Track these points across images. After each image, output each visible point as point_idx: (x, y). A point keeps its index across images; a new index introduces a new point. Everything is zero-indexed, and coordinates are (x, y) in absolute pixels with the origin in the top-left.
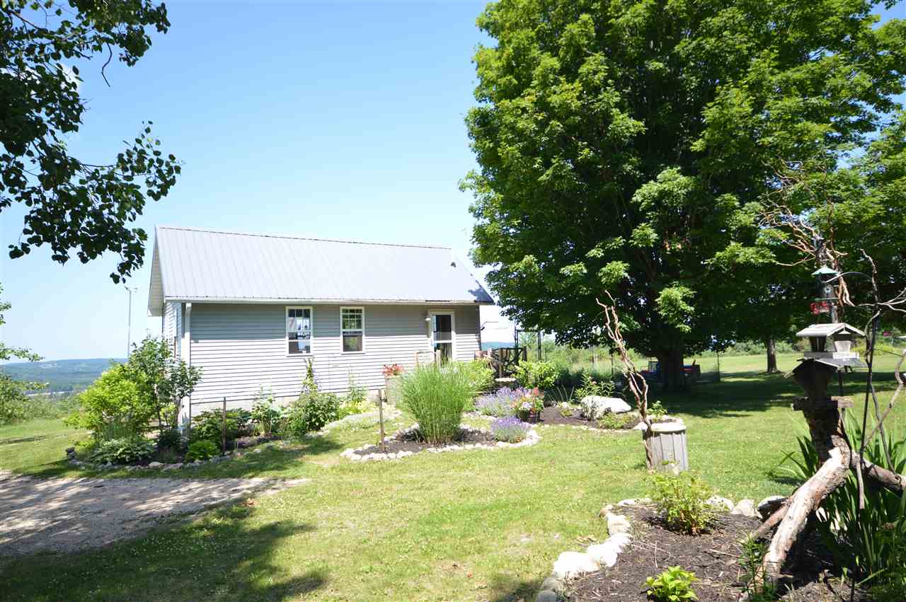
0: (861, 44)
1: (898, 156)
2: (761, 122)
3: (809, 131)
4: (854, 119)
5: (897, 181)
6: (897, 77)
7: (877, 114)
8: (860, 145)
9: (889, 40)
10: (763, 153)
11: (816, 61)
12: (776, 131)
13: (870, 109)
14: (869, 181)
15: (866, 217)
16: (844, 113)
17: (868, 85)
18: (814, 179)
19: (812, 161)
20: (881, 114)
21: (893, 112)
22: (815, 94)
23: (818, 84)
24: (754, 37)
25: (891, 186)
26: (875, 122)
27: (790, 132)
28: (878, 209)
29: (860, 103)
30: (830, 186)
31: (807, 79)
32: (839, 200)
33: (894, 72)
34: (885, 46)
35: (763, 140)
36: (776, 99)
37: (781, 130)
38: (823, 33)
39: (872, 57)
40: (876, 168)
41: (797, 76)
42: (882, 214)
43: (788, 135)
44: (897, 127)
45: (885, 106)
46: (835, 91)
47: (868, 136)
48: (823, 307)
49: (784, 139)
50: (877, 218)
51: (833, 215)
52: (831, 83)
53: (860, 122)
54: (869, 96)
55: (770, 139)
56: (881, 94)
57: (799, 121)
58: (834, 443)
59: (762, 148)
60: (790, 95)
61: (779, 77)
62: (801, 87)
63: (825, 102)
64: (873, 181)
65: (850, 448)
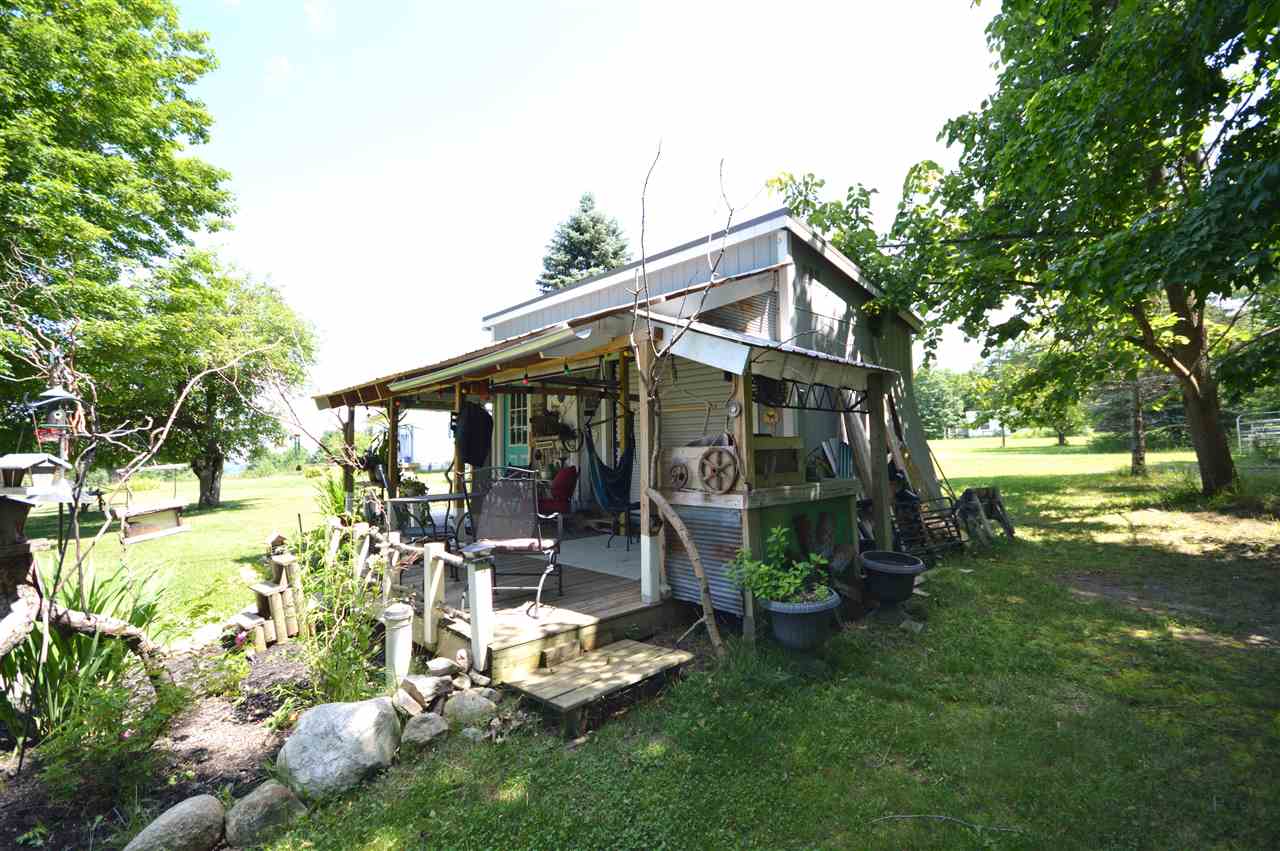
0: (160, 164)
1: (182, 290)
2: (18, 193)
3: (82, 230)
4: (144, 237)
5: (177, 315)
6: (192, 214)
7: (169, 241)
8: (146, 266)
9: (187, 175)
10: (15, 232)
11: (106, 156)
12: (37, 212)
13: (162, 233)
14: (149, 306)
15: (139, 343)
16: (134, 226)
17: (160, 208)
18: (81, 285)
19: (82, 263)
20: (173, 243)
21: (186, 246)
22: (99, 191)
23: (105, 182)
24: (28, 86)
25: (169, 318)
26: (166, 249)
27: (57, 222)
28: (154, 338)
29: (152, 223)
30: (102, 300)
31: (90, 170)
32: (110, 317)
33: (190, 207)
34: (184, 179)
35: (16, 216)
36: (45, 175)
37: (45, 214)
38: (117, 130)
39: (170, 183)
40: (157, 294)
41: (78, 161)
42: (157, 343)
43: (53, 224)
44: (185, 262)
45: (178, 236)
46: (123, 200)
47: (156, 260)
48: (52, 435)
49: (48, 226)
50: (151, 347)
51: (100, 333)
52: (119, 187)
53: (150, 243)
54: (161, 219)
55: (27, 220)
56: (176, 224)
57: (73, 214)
58: (20, 595)
59: (15, 226)
60: (65, 179)
61: (54, 151)
62: (81, 175)
63: (109, 205)
64: (154, 306)
65: (41, 596)
